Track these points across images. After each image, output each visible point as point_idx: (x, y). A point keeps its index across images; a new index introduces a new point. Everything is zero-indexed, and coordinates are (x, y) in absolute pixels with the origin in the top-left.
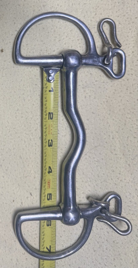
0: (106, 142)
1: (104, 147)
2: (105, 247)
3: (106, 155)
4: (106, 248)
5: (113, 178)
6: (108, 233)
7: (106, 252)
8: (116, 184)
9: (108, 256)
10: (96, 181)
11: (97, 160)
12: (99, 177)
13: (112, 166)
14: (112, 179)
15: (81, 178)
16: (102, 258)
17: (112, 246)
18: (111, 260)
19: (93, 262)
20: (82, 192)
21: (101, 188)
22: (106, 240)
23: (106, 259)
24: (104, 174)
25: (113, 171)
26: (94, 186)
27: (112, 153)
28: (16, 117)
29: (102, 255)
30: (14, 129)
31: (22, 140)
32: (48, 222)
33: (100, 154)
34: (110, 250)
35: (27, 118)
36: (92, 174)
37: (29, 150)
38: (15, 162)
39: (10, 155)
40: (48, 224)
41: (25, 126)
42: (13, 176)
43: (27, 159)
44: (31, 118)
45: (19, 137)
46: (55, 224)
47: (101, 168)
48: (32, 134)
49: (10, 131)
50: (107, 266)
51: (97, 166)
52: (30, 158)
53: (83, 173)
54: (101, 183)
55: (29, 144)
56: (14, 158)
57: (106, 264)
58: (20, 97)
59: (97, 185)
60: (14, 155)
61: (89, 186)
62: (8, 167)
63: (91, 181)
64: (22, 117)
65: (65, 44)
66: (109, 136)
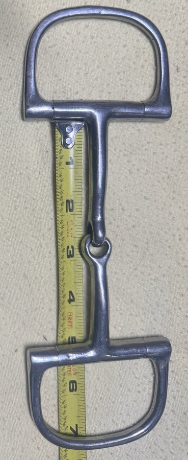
0: (169, 247)
1: (166, 255)
2: (170, 423)
3: (170, 268)
4: (173, 424)
5: (182, 307)
6: (174, 398)
7: (172, 432)
9: (176, 438)
10: (154, 313)
11: (154, 278)
12: (158, 306)
13: (180, 286)
14: (180, 309)
16: (165, 441)
17: (181, 421)
18: (181, 444)
19: (150, 447)
21: (161, 324)
22: (172, 411)
23: (172, 442)
24: (166, 301)
25: (182, 295)
26: (151, 322)
27: (179, 264)
28: (16, 209)
29: (165, 435)
30: (13, 228)
31: (26, 246)
32: (71, 384)
33: (159, 266)
34: (179, 428)
35: (34, 210)
36: (147, 302)
37: (39, 263)
38: (16, 284)
39: (7, 274)
40: (71, 388)
41: (31, 223)
42: (14, 308)
43: (36, 278)
44: (42, 210)
45: (22, 242)
46: (83, 388)
47: (161, 291)
48: (43, 236)
49: (6, 233)
50: (175, 454)
51: (155, 288)
52: (42, 277)
53: (132, 301)
54: (163, 315)
55: (39, 254)
56: (15, 277)
57: (173, 452)
58: (21, 174)
59: (155, 320)
60: (15, 273)
61: (142, 321)
62: (4, 294)
63: (144, 313)
64: (26, 208)
65: (96, 79)
66: (174, 235)
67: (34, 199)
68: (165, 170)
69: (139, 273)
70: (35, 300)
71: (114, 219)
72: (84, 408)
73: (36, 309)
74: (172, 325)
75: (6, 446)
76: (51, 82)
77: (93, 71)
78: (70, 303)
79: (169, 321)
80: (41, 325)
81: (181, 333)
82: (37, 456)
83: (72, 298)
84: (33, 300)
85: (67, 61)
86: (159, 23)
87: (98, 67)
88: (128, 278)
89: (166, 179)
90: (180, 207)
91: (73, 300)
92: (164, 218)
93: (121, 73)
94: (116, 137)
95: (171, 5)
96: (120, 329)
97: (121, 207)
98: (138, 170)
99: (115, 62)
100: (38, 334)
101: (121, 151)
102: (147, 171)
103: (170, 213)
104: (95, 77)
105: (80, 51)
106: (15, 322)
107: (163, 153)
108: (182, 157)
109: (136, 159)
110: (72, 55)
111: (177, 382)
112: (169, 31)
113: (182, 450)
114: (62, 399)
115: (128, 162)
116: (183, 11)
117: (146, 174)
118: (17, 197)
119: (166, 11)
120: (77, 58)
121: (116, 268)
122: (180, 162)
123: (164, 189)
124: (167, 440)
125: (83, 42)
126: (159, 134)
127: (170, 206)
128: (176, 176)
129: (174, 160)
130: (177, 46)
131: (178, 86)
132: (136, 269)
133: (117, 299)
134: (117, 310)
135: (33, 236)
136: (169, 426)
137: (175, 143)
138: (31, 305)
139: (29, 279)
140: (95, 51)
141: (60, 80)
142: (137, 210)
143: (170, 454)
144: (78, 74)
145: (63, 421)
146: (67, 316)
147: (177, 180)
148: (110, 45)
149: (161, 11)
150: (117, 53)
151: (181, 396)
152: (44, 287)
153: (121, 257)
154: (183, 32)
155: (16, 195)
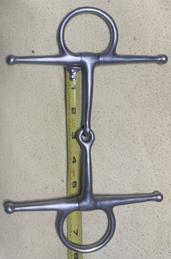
0: (129, 133)
1: (127, 137)
2: (129, 229)
3: (129, 144)
4: (131, 229)
5: (136, 165)
6: (132, 215)
7: (130, 233)
8: (138, 171)
9: (132, 237)
10: (121, 168)
12: (123, 164)
13: (135, 154)
14: (135, 166)
15: (107, 166)
16: (126, 238)
17: (135, 228)
18: (135, 240)
19: (118, 242)
20: (108, 178)
21: (125, 174)
22: (131, 222)
23: (130, 239)
24: (128, 162)
25: (136, 159)
26: (119, 173)
27: (134, 142)
28: (47, 111)
29: (126, 235)
30: (46, 121)
31: (53, 131)
33: (124, 143)
34: (134, 231)
35: (57, 112)
36: (117, 162)
37: (59, 140)
38: (47, 152)
39: (42, 146)
41: (55, 119)
42: (46, 165)
43: (58, 148)
44: (61, 112)
45: (50, 129)
47: (125, 156)
49: (42, 124)
50: (132, 246)
51: (121, 155)
52: (61, 148)
53: (109, 162)
54: (125, 170)
55: (59, 135)
56: (46, 148)
58: (50, 92)
59: (121, 172)
61: (115, 172)
62: (40, 157)
63: (116, 168)
64: (53, 111)
66: (131, 127)
67: (57, 106)
68: (127, 92)
69: (113, 147)
71: (100, 117)
73: (58, 165)
74: (131, 175)
78: (73, 163)
79: (129, 173)
81: (136, 179)
84: (56, 160)
85: (75, 33)
87: (91, 37)
88: (107, 149)
89: (127, 96)
90: (135, 112)
92: (126, 117)
94: (100, 74)
97: (103, 111)
98: (113, 91)
100: (59, 178)
102: (117, 92)
103: (130, 115)
105: (82, 29)
107: (126, 83)
108: (136, 85)
109: (111, 86)
115: (107, 87)
117: (117, 94)
118: (48, 105)
120: (81, 32)
121: (100, 144)
122: (135, 88)
123: (127, 102)
124: (127, 238)
125: (84, 24)
126: (124, 73)
127: (130, 111)
128: (133, 95)
129: (132, 87)
131: (135, 47)
132: (111, 144)
133: (101, 160)
134: (101, 167)
135: (56, 126)
137: (132, 78)
138: (55, 163)
139: (54, 149)
140: (90, 29)
142: (112, 113)
143: (129, 246)
145: (70, 227)
146: (72, 170)
147: (133, 97)
148: (98, 26)
151: (136, 214)
152: (62, 153)
153: (103, 138)
155: (48, 103)
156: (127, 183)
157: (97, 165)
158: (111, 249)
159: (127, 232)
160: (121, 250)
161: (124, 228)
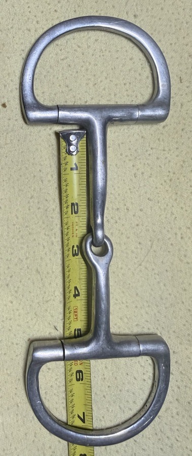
0: (172, 244)
1: (169, 252)
2: (175, 411)
3: (172, 264)
4: (177, 412)
5: (184, 301)
6: (179, 388)
7: (177, 419)
8: (189, 310)
9: (181, 426)
10: (158, 306)
11: (157, 273)
12: (161, 299)
13: (183, 281)
14: (183, 303)
15: (133, 302)
16: (171, 428)
17: (186, 410)
18: (186, 432)
19: (156, 434)
20: (136, 323)
21: (165, 317)
22: (177, 400)
23: (177, 430)
24: (170, 294)
25: (185, 290)
26: (155, 314)
27: (181, 260)
28: (29, 209)
29: (171, 423)
30: (27, 227)
31: (39, 244)
32: (78, 374)
33: (162, 262)
34: (183, 416)
35: (46, 210)
36: (151, 295)
37: (50, 259)
38: (29, 279)
39: (21, 269)
40: (78, 378)
41: (43, 223)
42: (27, 300)
43: (48, 273)
44: (54, 210)
45: (35, 240)
46: (89, 378)
47: (165, 285)
48: (55, 234)
49: (20, 231)
50: (180, 442)
51: (159, 283)
52: (53, 272)
53: (137, 294)
54: (166, 308)
55: (50, 251)
56: (28, 272)
57: (179, 439)
58: (34, 176)
59: (158, 312)
60: (28, 268)
61: (147, 313)
62: (18, 287)
63: (149, 306)
64: (39, 208)
65: (104, 89)
66: (176, 234)
67: (46, 200)
68: (168, 174)
69: (144, 269)
70: (47, 293)
71: (119, 219)
72: (90, 396)
73: (47, 301)
74: (175, 318)
75: (19, 430)
76: (62, 92)
77: (101, 81)
78: (75, 298)
79: (172, 314)
80: (52, 316)
81: (184, 325)
82: (49, 441)
83: (77, 293)
84: (45, 293)
85: (77, 72)
86: (164, 37)
87: (106, 78)
88: (133, 274)
89: (168, 181)
90: (182, 208)
91: (78, 295)
92: (166, 218)
93: (128, 85)
94: (122, 143)
95: (176, 20)
96: (126, 320)
97: (126, 207)
98: (143, 173)
99: (122, 74)
100: (49, 324)
101: (126, 156)
102: (151, 174)
103: (172, 213)
104: (103, 87)
105: (90, 64)
106: (28, 313)
107: (166, 158)
108: (184, 162)
109: (140, 163)
110: (82, 67)
111: (181, 372)
112: (173, 44)
113: (187, 438)
114: (69, 388)
115: (133, 166)
116: (187, 26)
117: (150, 177)
118: (31, 198)
119: (171, 25)
120: (87, 70)
121: (122, 264)
122: (182, 166)
123: (167, 191)
124: (172, 428)
125: (93, 55)
126: (163, 140)
127: (173, 206)
128: (178, 179)
129: (176, 164)
130: (181, 58)
131: (182, 95)
132: (140, 265)
133: (123, 292)
134: (123, 303)
135: (45, 234)
136: (174, 414)
137: (177, 148)
138: (43, 298)
139: (41, 274)
140: (104, 63)
141: (71, 90)
142: (141, 210)
143: (176, 441)
144: (87, 84)
145: (71, 409)
146: (72, 310)
147: (179, 183)
148: (117, 58)
149: (166, 26)
150: (124, 65)
151: (186, 386)
152: (55, 281)
153: (127, 253)
154: (187, 45)
155: (30, 196)
156: (168, 332)
157: (117, 300)
158: (144, 447)
159: (172, 417)
160: (161, 449)
161: (166, 410)
